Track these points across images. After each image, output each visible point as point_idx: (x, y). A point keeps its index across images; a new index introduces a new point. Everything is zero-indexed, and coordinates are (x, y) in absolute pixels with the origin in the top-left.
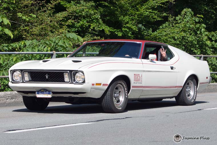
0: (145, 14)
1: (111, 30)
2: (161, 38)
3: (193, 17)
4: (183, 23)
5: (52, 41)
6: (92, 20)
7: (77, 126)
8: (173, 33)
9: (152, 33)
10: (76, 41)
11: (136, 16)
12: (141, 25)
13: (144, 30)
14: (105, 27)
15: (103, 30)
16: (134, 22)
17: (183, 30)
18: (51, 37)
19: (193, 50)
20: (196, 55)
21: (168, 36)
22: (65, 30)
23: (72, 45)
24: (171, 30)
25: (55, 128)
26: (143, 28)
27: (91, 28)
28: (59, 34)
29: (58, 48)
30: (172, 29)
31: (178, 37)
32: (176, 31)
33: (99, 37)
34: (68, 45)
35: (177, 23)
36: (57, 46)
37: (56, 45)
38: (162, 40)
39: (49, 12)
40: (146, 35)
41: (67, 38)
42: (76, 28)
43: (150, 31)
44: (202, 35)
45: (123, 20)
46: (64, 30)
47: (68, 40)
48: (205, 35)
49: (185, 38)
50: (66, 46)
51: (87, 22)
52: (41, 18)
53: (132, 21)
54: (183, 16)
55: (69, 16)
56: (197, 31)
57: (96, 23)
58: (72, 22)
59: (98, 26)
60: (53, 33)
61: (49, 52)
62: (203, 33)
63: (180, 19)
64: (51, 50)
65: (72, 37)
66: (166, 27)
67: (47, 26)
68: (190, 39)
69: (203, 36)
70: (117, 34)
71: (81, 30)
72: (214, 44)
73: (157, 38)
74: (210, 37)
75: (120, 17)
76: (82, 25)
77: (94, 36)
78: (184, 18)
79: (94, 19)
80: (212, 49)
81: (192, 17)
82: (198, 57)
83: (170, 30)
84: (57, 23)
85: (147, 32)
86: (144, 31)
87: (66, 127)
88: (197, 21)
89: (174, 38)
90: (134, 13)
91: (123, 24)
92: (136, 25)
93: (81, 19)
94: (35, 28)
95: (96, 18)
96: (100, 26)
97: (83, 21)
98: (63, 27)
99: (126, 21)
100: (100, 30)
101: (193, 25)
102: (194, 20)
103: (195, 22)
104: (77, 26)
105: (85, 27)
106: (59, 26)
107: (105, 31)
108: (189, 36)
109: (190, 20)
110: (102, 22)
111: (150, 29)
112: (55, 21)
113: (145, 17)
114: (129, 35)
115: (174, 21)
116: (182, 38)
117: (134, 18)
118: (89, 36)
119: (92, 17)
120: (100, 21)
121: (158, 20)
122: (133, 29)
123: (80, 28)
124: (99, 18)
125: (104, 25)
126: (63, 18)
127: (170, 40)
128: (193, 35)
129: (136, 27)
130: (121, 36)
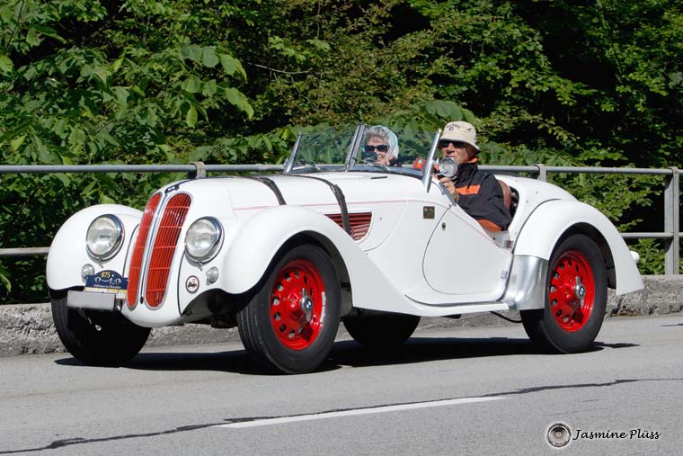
1: (576, 92)
6: (515, 61)
11: (663, 43)
12: (680, 73)
14: (559, 81)
15: (552, 92)
16: (654, 65)
27: (511, 86)
33: (538, 114)
39: (374, 32)
41: (429, 116)
42: (462, 86)
45: (620, 57)
46: (421, 92)
47: (434, 124)
50: (426, 143)
51: (500, 65)
52: (345, 53)
53: (649, 61)
55: (437, 44)
57: (528, 68)
58: (447, 66)
59: (536, 77)
60: (387, 101)
65: (445, 111)
70: (600, 104)
71: (477, 91)
75: (608, 48)
76: (483, 74)
79: (522, 55)
84: (400, 69)
90: (656, 36)
91: (618, 73)
92: (663, 73)
93: (479, 55)
94: (326, 87)
95: (529, 52)
96: (543, 80)
97: (486, 63)
98: (416, 83)
99: (628, 61)
100: (541, 91)
104: (465, 77)
105: (493, 81)
106: (404, 80)
107: (558, 95)
110: (550, 63)
112: (393, 63)
114: (637, 108)
117: (658, 52)
118: (504, 113)
119: (514, 50)
120: (543, 63)
122: (651, 90)
123: (475, 86)
124: (539, 51)
125: (554, 75)
126: (420, 51)
129: (661, 82)
130: (613, 111)
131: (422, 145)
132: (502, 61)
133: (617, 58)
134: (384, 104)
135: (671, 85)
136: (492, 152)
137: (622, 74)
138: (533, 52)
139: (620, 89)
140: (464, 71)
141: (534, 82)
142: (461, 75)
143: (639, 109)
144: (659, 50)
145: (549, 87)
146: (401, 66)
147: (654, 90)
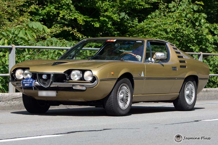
1: (85, 19)
2: (150, 30)
4: (178, 12)
5: (10, 32)
6: (62, 6)
7: (42, 138)
8: (165, 24)
9: (138, 24)
10: (41, 33)
11: (118, 1)
12: (124, 13)
13: (128, 19)
14: (78, 15)
15: (75, 19)
16: (115, 9)
17: (177, 20)
18: (9, 27)
19: (190, 46)
20: (194, 52)
21: (159, 28)
22: (27, 18)
23: (36, 37)
24: (162, 21)
25: (15, 141)
26: (127, 18)
27: (60, 17)
28: (19, 22)
29: (17, 41)
30: (163, 19)
31: (170, 29)
32: (168, 22)
33: (70, 27)
34: (31, 37)
35: (171, 12)
36: (16, 39)
37: (15, 37)
38: (150, 33)
40: (131, 27)
41: (29, 28)
42: (41, 16)
43: (136, 21)
44: (201, 27)
45: (102, 6)
46: (25, 18)
47: (31, 31)
48: (205, 27)
49: (180, 30)
50: (28, 38)
51: (56, 8)
53: (113, 8)
54: (178, 2)
56: (195, 23)
57: (66, 10)
58: (35, 8)
59: (70, 13)
60: (11, 21)
61: (6, 46)
62: (203, 24)
63: (174, 6)
64: (9, 44)
65: (36, 26)
66: (156, 16)
67: (3, 12)
68: (186, 32)
69: (202, 29)
70: (94, 24)
71: (47, 18)
72: (216, 39)
73: (145, 30)
74: (212, 30)
75: (97, 2)
76: (49, 12)
77: (64, 27)
78: (178, 4)
79: (64, 5)
80: (214, 45)
81: (190, 4)
82: (196, 55)
83: (160, 20)
84: (17, 9)
85: (131, 22)
86: (128, 21)
87: (28, 140)
88: (195, 9)
89: (165, 31)
91: (101, 12)
92: (117, 13)
93: (47, 4)
95: (67, 4)
96: (72, 14)
97: (50, 7)
98: (23, 15)
99: (105, 8)
100: (71, 19)
101: (190, 15)
102: (191, 9)
103: (192, 10)
104: (42, 13)
105: (53, 15)
106: (18, 13)
107: (78, 20)
108: (185, 28)
109: (187, 8)
110: (75, 8)
111: (136, 19)
112: (14, 6)
113: (129, 3)
114: (108, 26)
115: (166, 9)
116: (176, 31)
117: (116, 5)
118: (57, 27)
119: (61, 3)
120: (72, 8)
121: (146, 7)
122: (114, 19)
123: (46, 16)
124: (71, 3)
125: (76, 13)
126: (25, 2)
127: (160, 33)
128: (190, 28)
129: (118, 16)
130: (99, 27)
131: (27, 39)
132: (56, 7)
133: (101, 6)
135: (121, 17)
136: (54, 41)
137: (103, 13)
138: (68, 4)
139: (101, 18)
140: (41, 11)
141: (68, 15)
143: (109, 26)
144: (117, 4)
145: (74, 17)
146: (17, 8)
147: (115, 19)
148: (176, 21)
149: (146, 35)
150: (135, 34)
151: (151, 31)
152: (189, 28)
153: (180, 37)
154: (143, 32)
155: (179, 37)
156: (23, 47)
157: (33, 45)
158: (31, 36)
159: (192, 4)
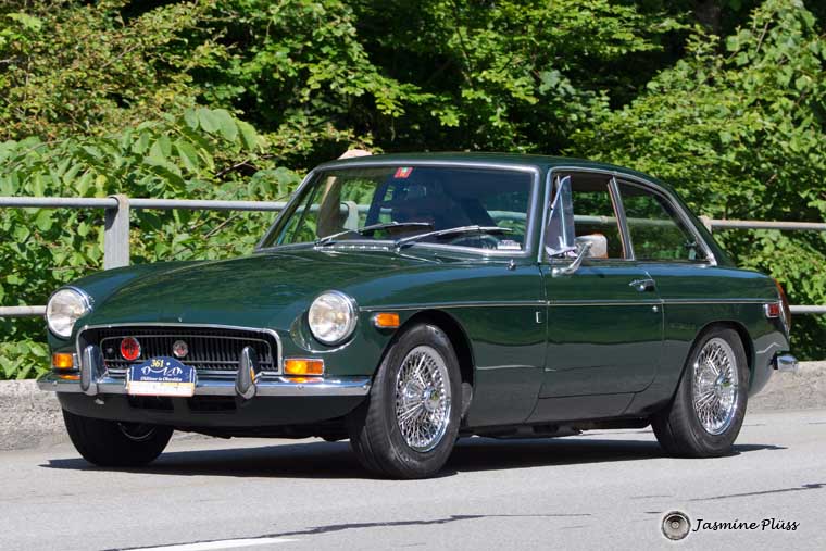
0: (575, 18)
1: (405, 97)
2: (651, 138)
3: (810, 40)
4: (762, 66)
5: (115, 145)
6: (317, 51)
8: (711, 114)
9: (609, 114)
10: (234, 149)
11: (530, 28)
12: (556, 72)
14: (379, 82)
15: (369, 97)
16: (518, 59)
17: (757, 100)
18: (114, 128)
19: (808, 199)
21: (686, 128)
22: (184, 93)
23: (212, 167)
24: (699, 101)
26: (564, 89)
27: (309, 87)
28: (154, 110)
29: (143, 181)
30: (703, 93)
31: (732, 134)
32: (724, 106)
34: (194, 163)
35: (734, 67)
37: (132, 167)
38: (654, 147)
40: (581, 125)
41: (188, 130)
42: (237, 86)
43: (600, 103)
45: (468, 47)
46: (177, 94)
47: (195, 143)
49: (768, 138)
50: (183, 169)
51: (293, 55)
52: (65, 34)
53: (511, 54)
54: (764, 31)
55: (201, 24)
57: (334, 61)
58: (214, 55)
59: (346, 74)
60: (126, 106)
61: (102, 200)
63: (745, 48)
64: (109, 190)
65: (214, 127)
66: (675, 84)
67: (93, 72)
68: (791, 146)
70: (438, 115)
71: (260, 93)
73: (632, 136)
75: (451, 32)
76: (269, 70)
77: (326, 126)
78: (764, 41)
79: (325, 42)
81: (807, 37)
83: (693, 99)
84: (146, 59)
85: (583, 108)
86: (571, 103)
89: (714, 139)
90: (522, 17)
91: (465, 69)
92: (531, 72)
93: (263, 40)
94: (37, 83)
95: (336, 38)
96: (356, 78)
97: (273, 52)
98: (171, 81)
99: (480, 54)
100: (353, 95)
101: (809, 79)
102: (814, 55)
103: (817, 62)
104: (242, 73)
105: (283, 79)
106: (152, 75)
107: (377, 101)
108: (790, 131)
109: (796, 54)
110: (366, 55)
111: (600, 96)
112: (135, 50)
113: (574, 34)
114: (492, 122)
115: (713, 58)
116: (753, 140)
117: (524, 40)
118: (298, 126)
119: (314, 34)
120: (356, 54)
121: (637, 51)
122: (514, 95)
123: (256, 86)
124: (351, 37)
125: (372, 72)
126: (176, 33)
127: (694, 149)
128: (809, 128)
129: (529, 84)
130: (457, 125)
131: (178, 173)
132: (297, 50)
133: (464, 48)
134: (122, 110)
135: (543, 89)
136: (281, 180)
137: (471, 72)
138: (342, 38)
139: (467, 93)
140: (241, 65)
141: (342, 81)
142: (236, 70)
143: (495, 124)
144: (525, 37)
145: (365, 89)
146: (148, 54)
147: (517, 95)
148: (754, 104)
149: (639, 156)
150: (594, 154)
151: (656, 140)
152: (805, 129)
153: (770, 165)
154: (626, 145)
155: (764, 162)
156: (165, 202)
157: (201, 195)
158: (196, 159)
159: (817, 36)
